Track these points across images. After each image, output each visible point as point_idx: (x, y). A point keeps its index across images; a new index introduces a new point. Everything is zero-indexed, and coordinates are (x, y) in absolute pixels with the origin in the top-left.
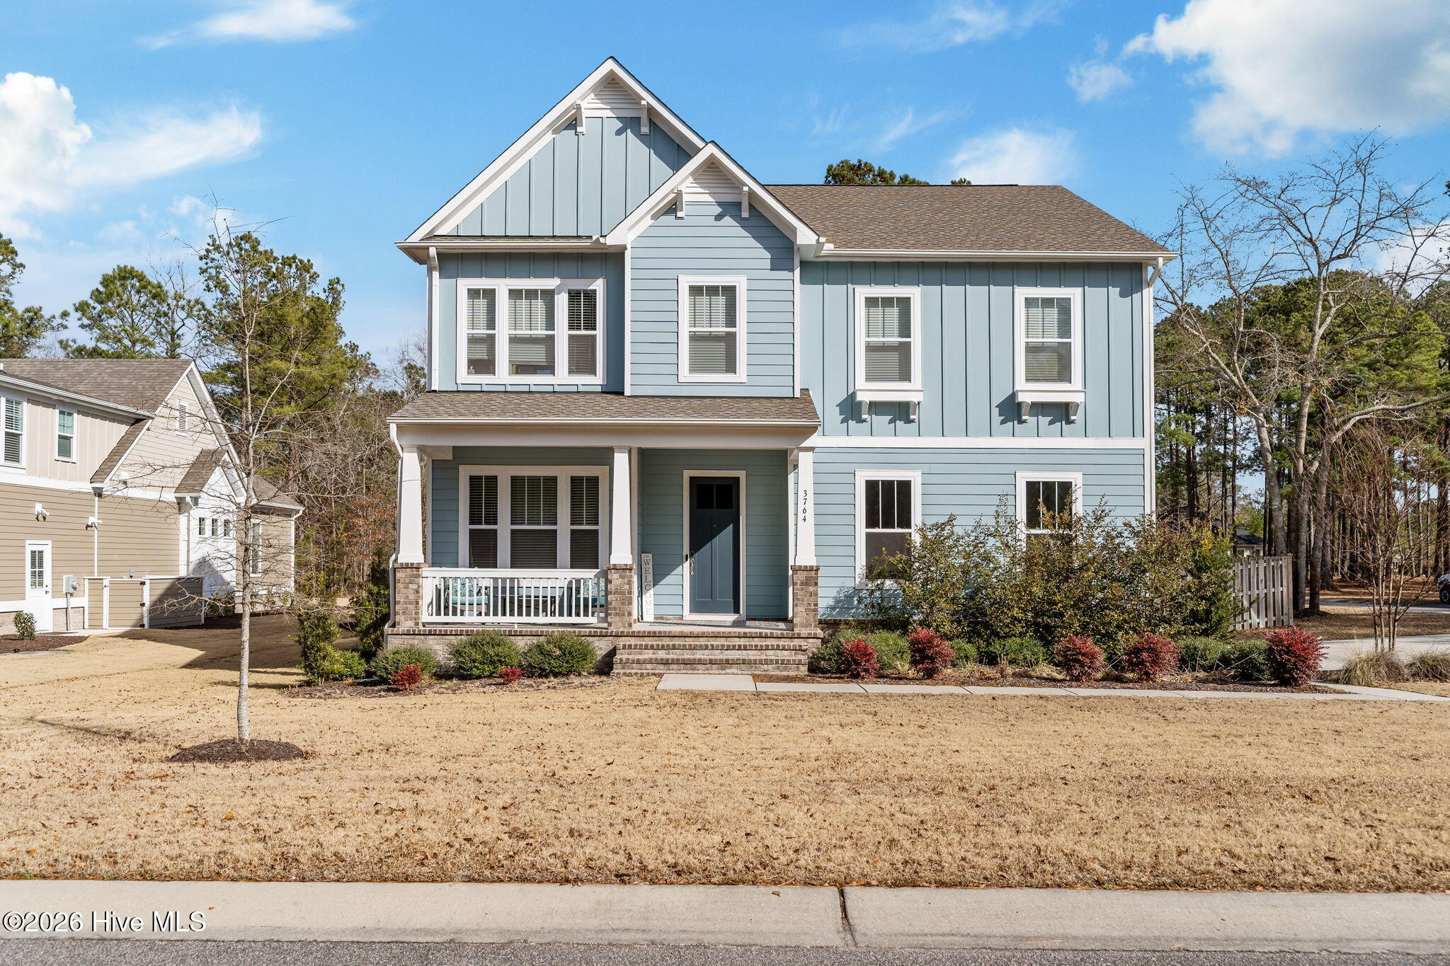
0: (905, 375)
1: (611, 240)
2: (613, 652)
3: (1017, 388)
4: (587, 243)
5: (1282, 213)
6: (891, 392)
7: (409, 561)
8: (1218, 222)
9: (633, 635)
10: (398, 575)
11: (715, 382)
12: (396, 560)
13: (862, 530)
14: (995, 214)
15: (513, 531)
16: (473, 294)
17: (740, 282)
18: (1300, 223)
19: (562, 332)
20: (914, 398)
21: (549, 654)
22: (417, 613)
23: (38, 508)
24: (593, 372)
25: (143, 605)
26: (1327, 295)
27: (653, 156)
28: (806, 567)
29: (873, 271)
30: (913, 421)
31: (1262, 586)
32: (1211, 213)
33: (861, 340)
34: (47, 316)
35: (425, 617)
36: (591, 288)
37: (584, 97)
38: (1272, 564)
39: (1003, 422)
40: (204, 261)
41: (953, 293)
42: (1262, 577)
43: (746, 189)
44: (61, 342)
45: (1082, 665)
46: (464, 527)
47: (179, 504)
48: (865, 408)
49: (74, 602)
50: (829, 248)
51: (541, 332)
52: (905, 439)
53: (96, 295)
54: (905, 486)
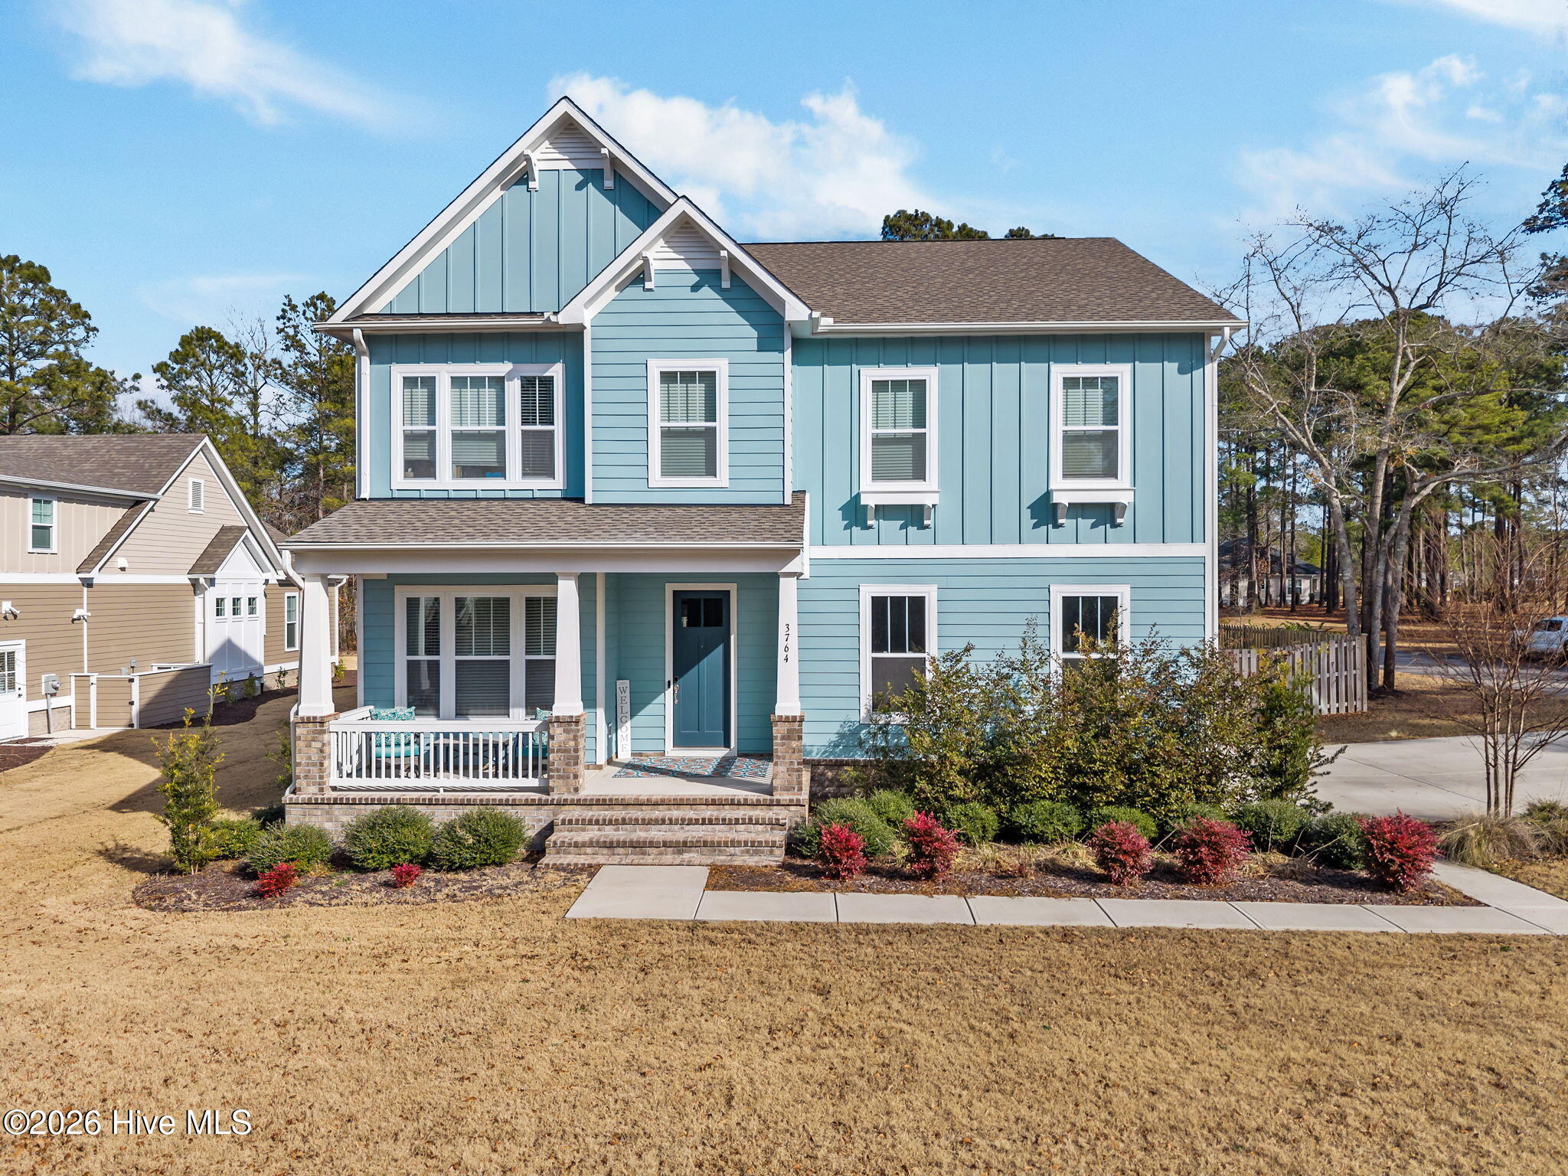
0: (919, 473)
1: (562, 319)
2: (550, 829)
3: (1051, 487)
4: (537, 321)
5: (1357, 260)
6: (902, 492)
7: (311, 714)
8: (1289, 272)
9: (578, 803)
10: (298, 731)
11: (692, 487)
12: (297, 713)
13: (867, 655)
14: (1033, 273)
15: (458, 663)
16: (410, 382)
17: (720, 366)
18: (1377, 270)
19: (514, 429)
20: (928, 500)
21: (458, 842)
22: (321, 777)
23: (7, 606)
24: (550, 473)
25: (132, 703)
26: (1405, 348)
27: (619, 214)
28: (787, 717)
29: (881, 348)
30: (927, 527)
31: (1333, 669)
32: (1281, 263)
33: (868, 431)
34: (119, 379)
35: (334, 779)
36: (547, 374)
37: (534, 146)
38: (1345, 644)
39: (1035, 526)
40: (282, 321)
41: (976, 372)
42: (1333, 659)
43: (724, 253)
44: (140, 403)
45: (1123, 865)
46: (401, 659)
47: (193, 585)
48: (871, 513)
49: (56, 702)
50: (826, 323)
51: (490, 427)
52: (919, 550)
53: (175, 356)
54: (918, 603)
